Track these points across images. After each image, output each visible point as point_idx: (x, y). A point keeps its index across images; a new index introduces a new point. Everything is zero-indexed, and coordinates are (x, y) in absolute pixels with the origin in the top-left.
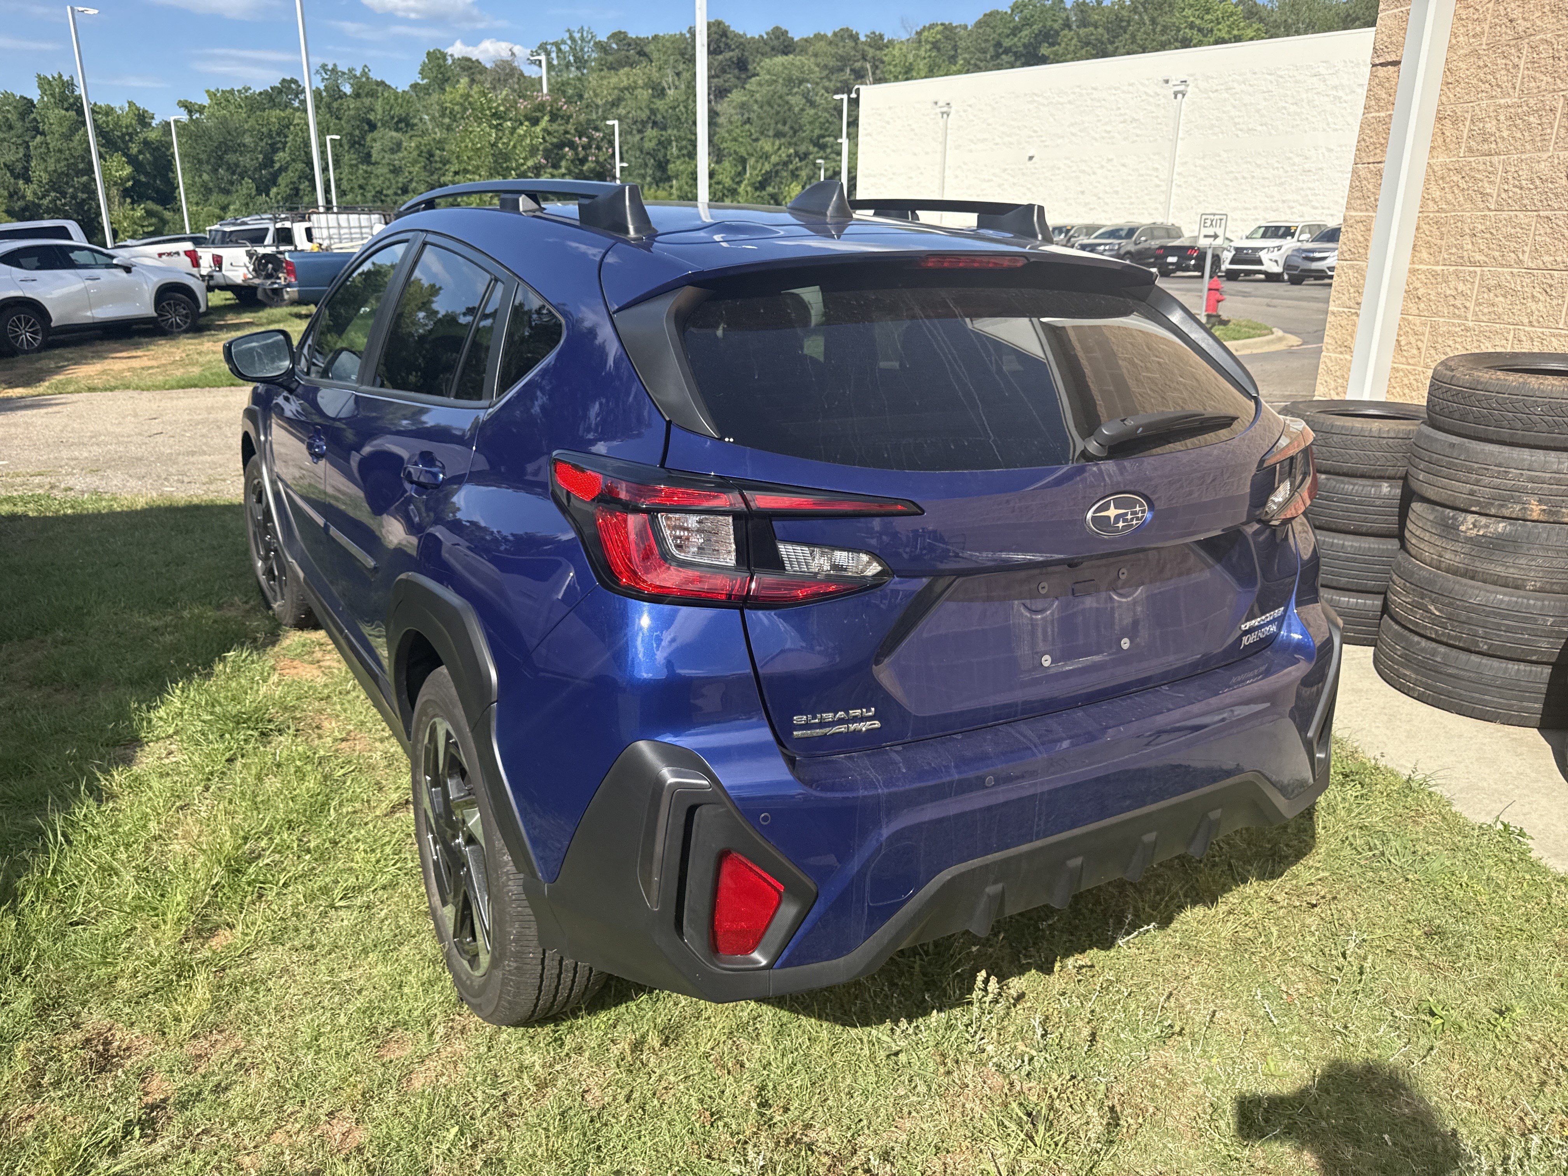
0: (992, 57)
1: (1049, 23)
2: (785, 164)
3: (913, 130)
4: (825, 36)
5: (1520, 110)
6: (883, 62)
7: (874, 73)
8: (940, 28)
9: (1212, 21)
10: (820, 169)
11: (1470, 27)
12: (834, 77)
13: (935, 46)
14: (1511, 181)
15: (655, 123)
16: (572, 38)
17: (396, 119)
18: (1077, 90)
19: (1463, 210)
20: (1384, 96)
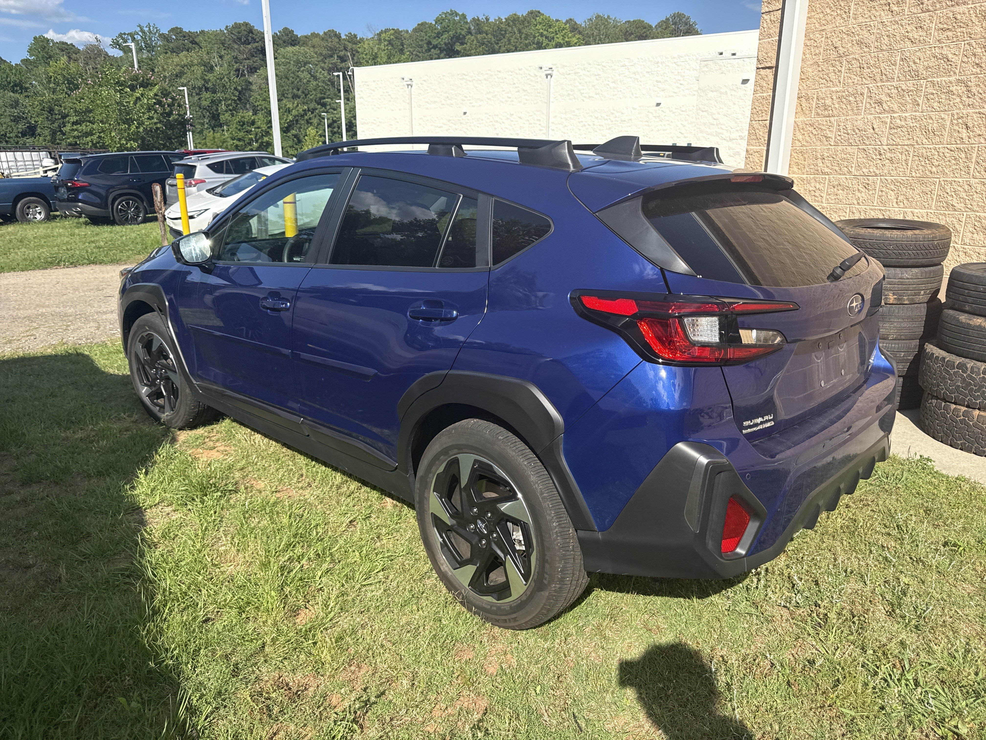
0: (426, 50)
1: (459, 31)
2: (302, 116)
3: (389, 95)
4: (318, 34)
5: (844, 94)
6: (358, 52)
7: (353, 59)
8: (392, 32)
9: (553, 33)
10: (324, 119)
11: (812, 50)
12: (327, 61)
13: (390, 42)
14: (842, 130)
15: (207, 89)
16: (143, 32)
17: (12, 84)
18: (489, 72)
19: (816, 146)
20: (765, 85)
